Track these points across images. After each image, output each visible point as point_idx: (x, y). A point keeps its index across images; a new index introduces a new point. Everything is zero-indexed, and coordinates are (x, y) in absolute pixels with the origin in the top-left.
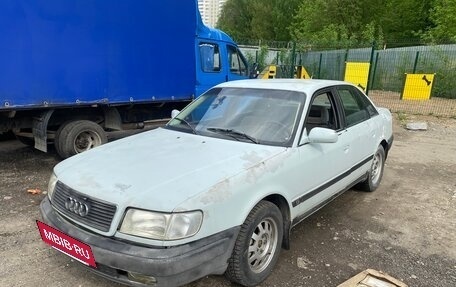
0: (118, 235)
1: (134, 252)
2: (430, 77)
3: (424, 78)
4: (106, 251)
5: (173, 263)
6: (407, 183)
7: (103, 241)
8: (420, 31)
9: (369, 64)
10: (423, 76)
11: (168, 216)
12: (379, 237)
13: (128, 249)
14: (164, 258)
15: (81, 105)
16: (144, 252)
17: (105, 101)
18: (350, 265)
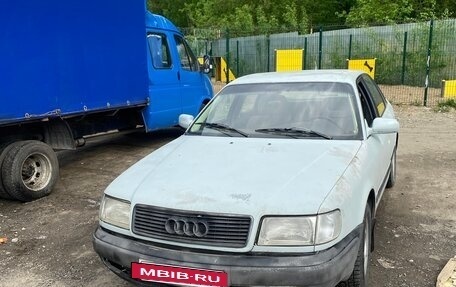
0: (257, 249)
1: (284, 263)
2: (372, 63)
3: (366, 64)
4: (249, 269)
5: (330, 267)
6: (418, 175)
7: (238, 259)
8: (344, 12)
9: (301, 51)
10: (364, 61)
11: (313, 219)
12: (436, 228)
13: (277, 261)
14: (318, 265)
15: (33, 120)
16: (297, 262)
17: (56, 112)
18: (431, 257)
